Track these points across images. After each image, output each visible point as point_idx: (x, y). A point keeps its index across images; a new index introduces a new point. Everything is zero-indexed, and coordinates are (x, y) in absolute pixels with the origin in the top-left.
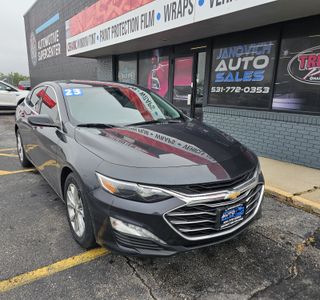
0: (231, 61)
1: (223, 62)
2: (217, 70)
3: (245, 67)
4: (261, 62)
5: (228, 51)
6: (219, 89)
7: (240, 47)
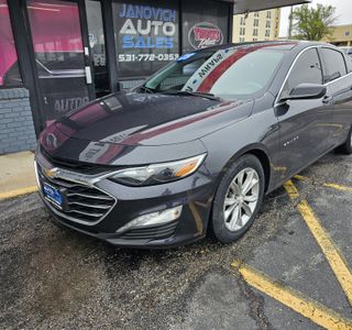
0: (140, 22)
1: (129, 22)
2: (122, 32)
3: (156, 33)
4: (168, 29)
5: (135, 9)
6: (130, 58)
7: (147, 8)
